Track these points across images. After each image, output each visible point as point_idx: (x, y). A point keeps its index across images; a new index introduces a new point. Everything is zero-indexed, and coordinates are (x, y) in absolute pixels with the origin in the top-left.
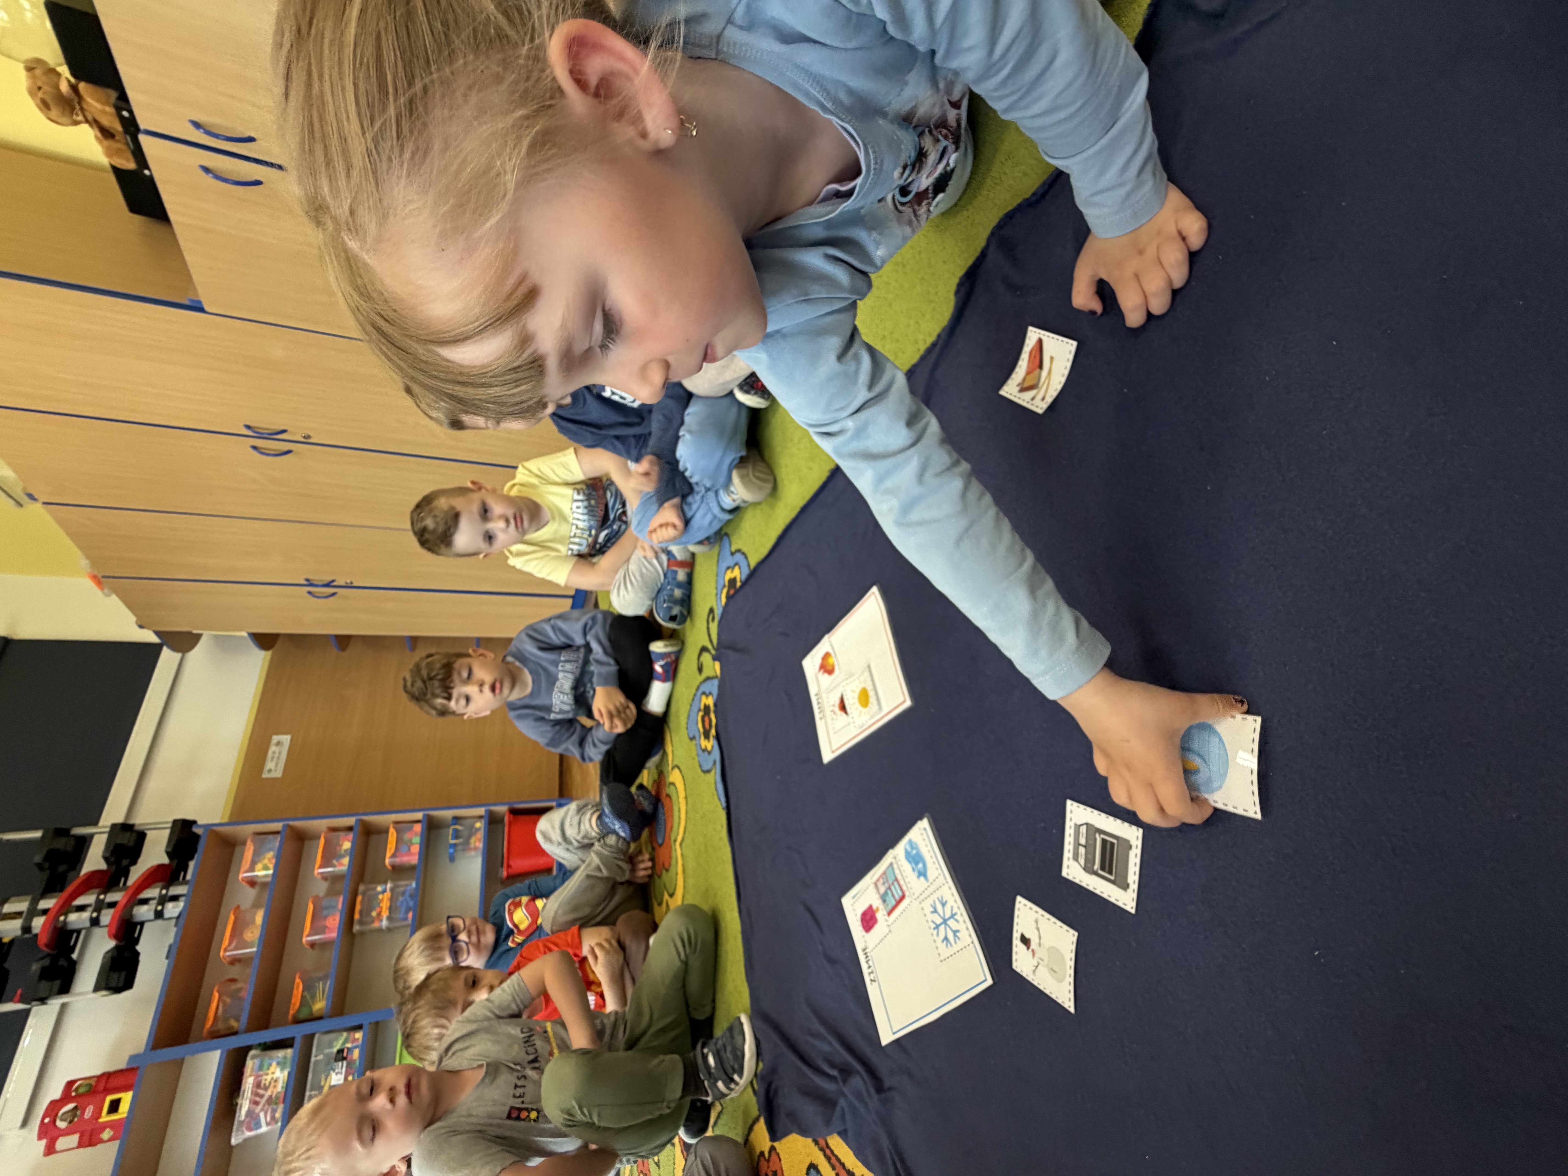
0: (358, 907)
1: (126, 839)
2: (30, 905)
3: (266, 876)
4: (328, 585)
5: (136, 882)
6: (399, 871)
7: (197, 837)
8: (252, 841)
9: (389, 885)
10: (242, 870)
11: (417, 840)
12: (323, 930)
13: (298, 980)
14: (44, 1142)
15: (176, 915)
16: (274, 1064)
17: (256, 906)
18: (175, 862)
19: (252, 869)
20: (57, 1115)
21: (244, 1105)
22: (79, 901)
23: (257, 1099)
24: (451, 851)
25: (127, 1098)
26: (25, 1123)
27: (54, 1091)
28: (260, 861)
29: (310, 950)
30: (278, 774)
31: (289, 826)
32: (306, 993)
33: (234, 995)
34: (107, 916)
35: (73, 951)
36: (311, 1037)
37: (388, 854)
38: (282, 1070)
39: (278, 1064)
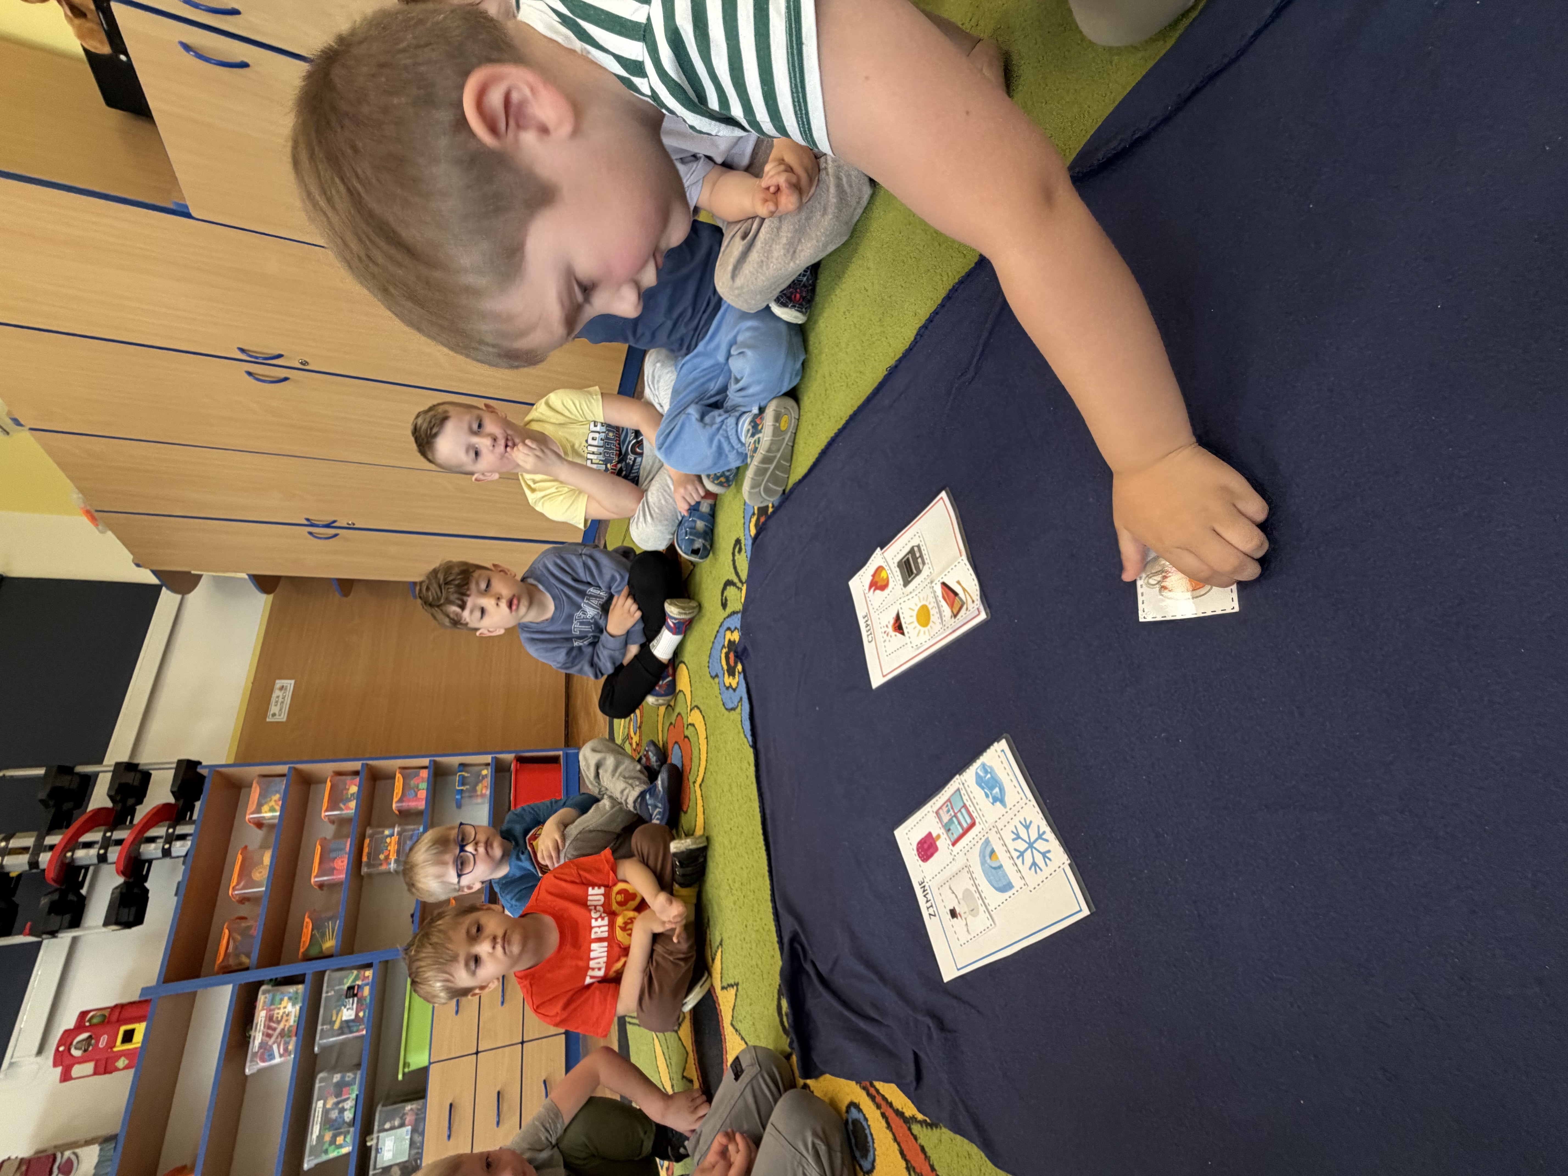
0: (366, 850)
1: (130, 778)
2: (36, 841)
3: (273, 818)
4: (328, 526)
5: (142, 820)
6: (406, 816)
7: (202, 778)
8: (258, 783)
9: (396, 830)
10: (248, 812)
11: (423, 785)
12: (331, 871)
13: (307, 920)
14: (59, 1070)
15: (184, 853)
16: (286, 998)
17: (263, 847)
18: (181, 802)
19: (258, 810)
20: (71, 1044)
21: (257, 1038)
22: (87, 838)
23: (270, 1032)
24: (458, 797)
25: (140, 1029)
26: (40, 1051)
27: (67, 1020)
28: (266, 803)
29: (319, 892)
30: (283, 718)
31: (295, 769)
32: (315, 932)
33: (245, 932)
34: (114, 853)
35: (82, 887)
36: (323, 973)
37: (395, 800)
38: (294, 1005)
39: (290, 999)
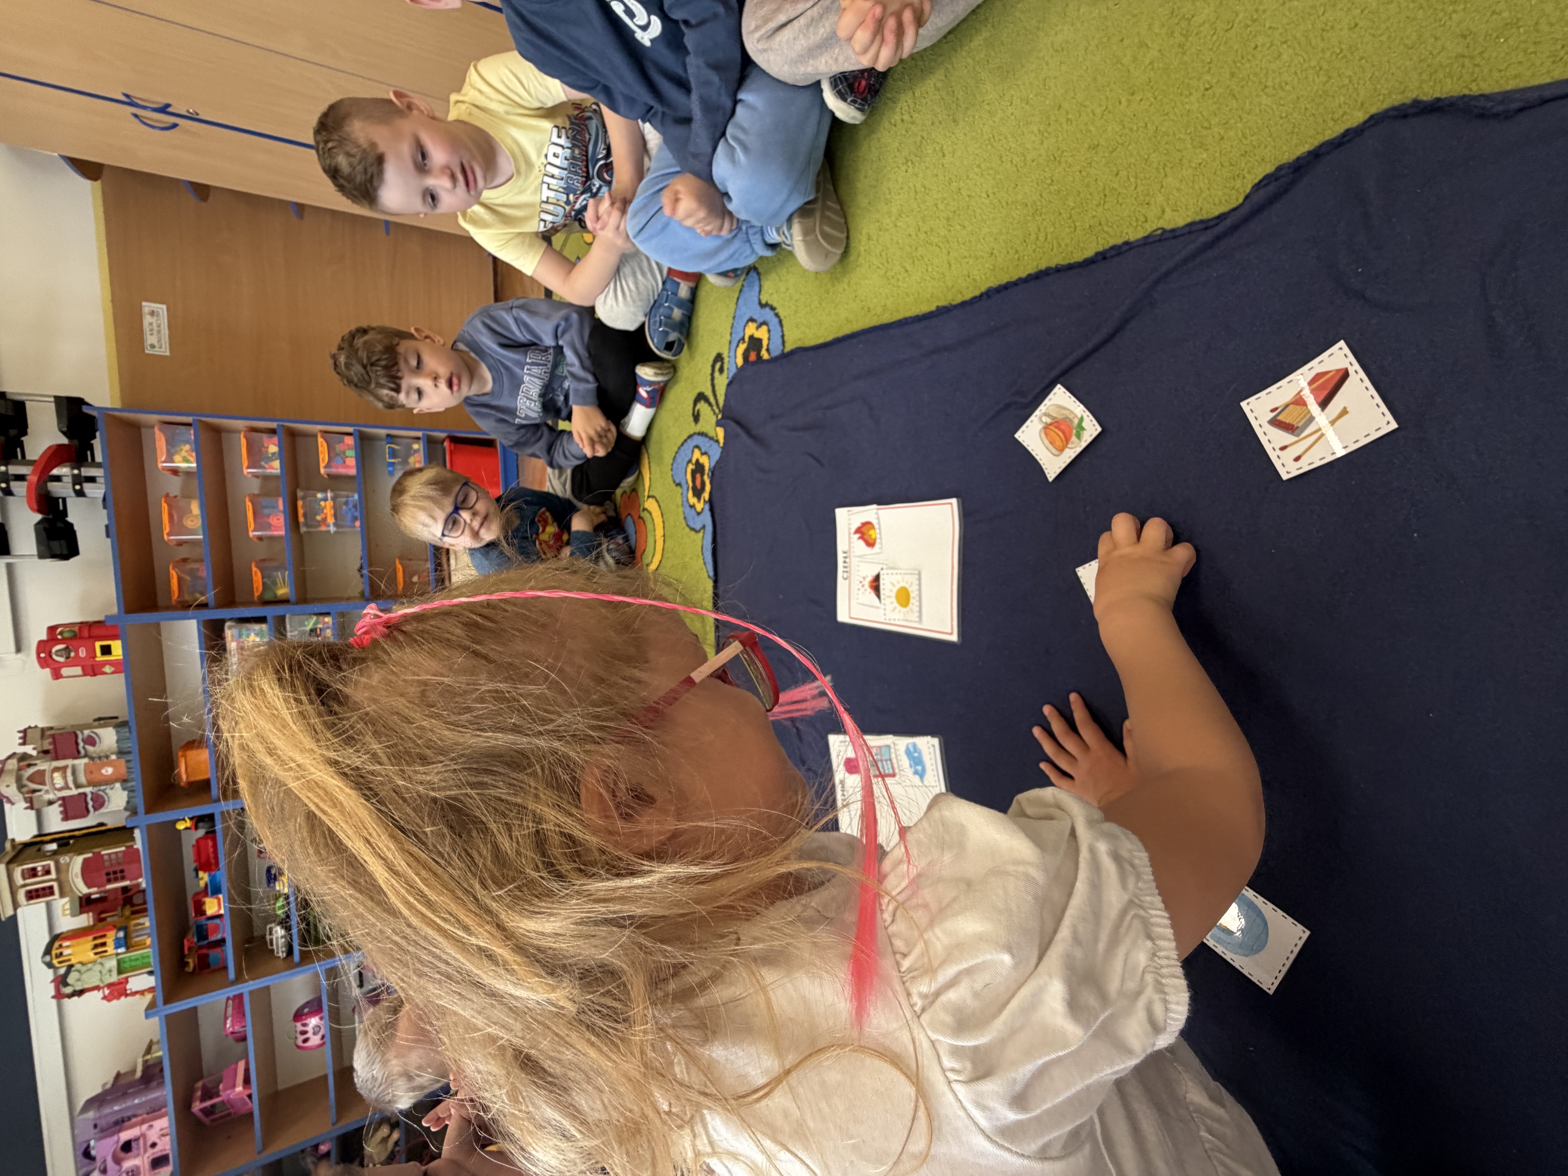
0: (301, 512)
3: (189, 468)
5: (37, 457)
6: (337, 481)
7: (92, 417)
8: (160, 430)
9: (329, 495)
10: (159, 458)
11: (351, 453)
12: (269, 526)
13: (254, 569)
14: (47, 669)
15: (100, 496)
16: (252, 633)
17: (187, 495)
18: (75, 442)
19: (170, 459)
20: (50, 651)
24: (391, 469)
25: (116, 645)
26: (19, 650)
27: (36, 632)
28: (177, 452)
29: (260, 544)
31: (200, 420)
32: (266, 580)
33: (193, 574)
34: (19, 489)
36: (282, 616)
37: (322, 465)
38: (261, 639)
39: (257, 635)
